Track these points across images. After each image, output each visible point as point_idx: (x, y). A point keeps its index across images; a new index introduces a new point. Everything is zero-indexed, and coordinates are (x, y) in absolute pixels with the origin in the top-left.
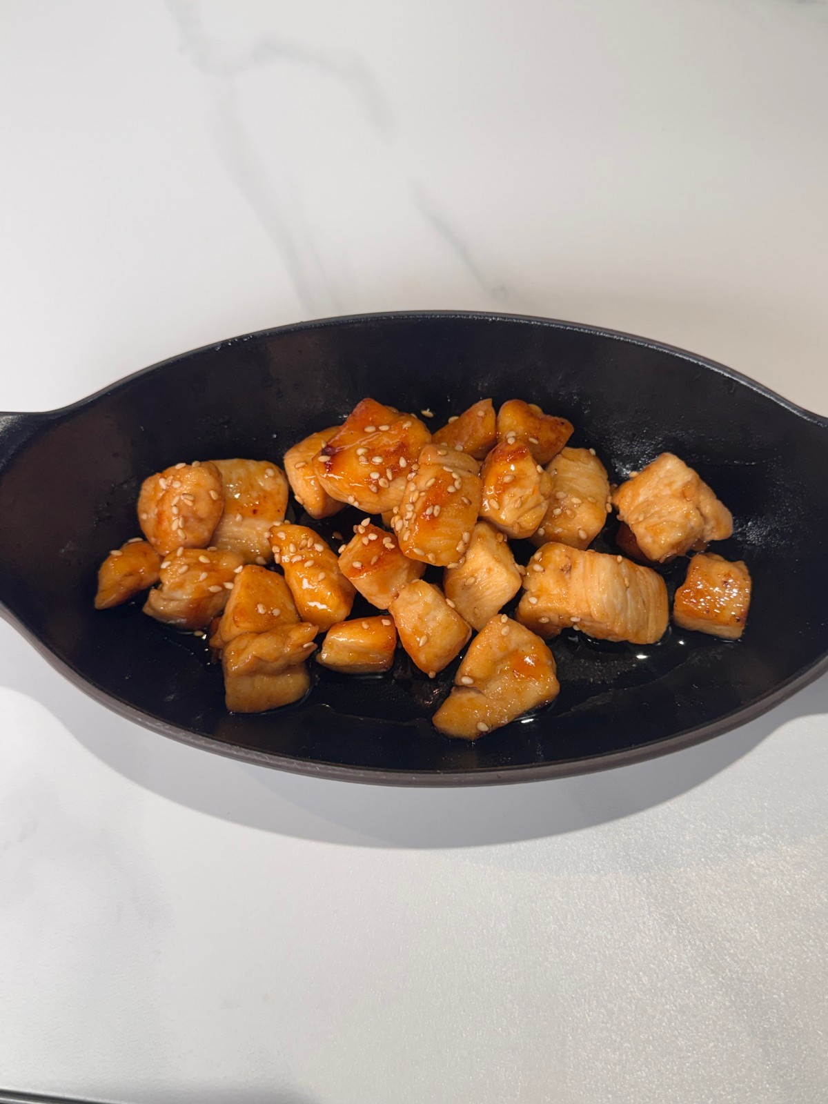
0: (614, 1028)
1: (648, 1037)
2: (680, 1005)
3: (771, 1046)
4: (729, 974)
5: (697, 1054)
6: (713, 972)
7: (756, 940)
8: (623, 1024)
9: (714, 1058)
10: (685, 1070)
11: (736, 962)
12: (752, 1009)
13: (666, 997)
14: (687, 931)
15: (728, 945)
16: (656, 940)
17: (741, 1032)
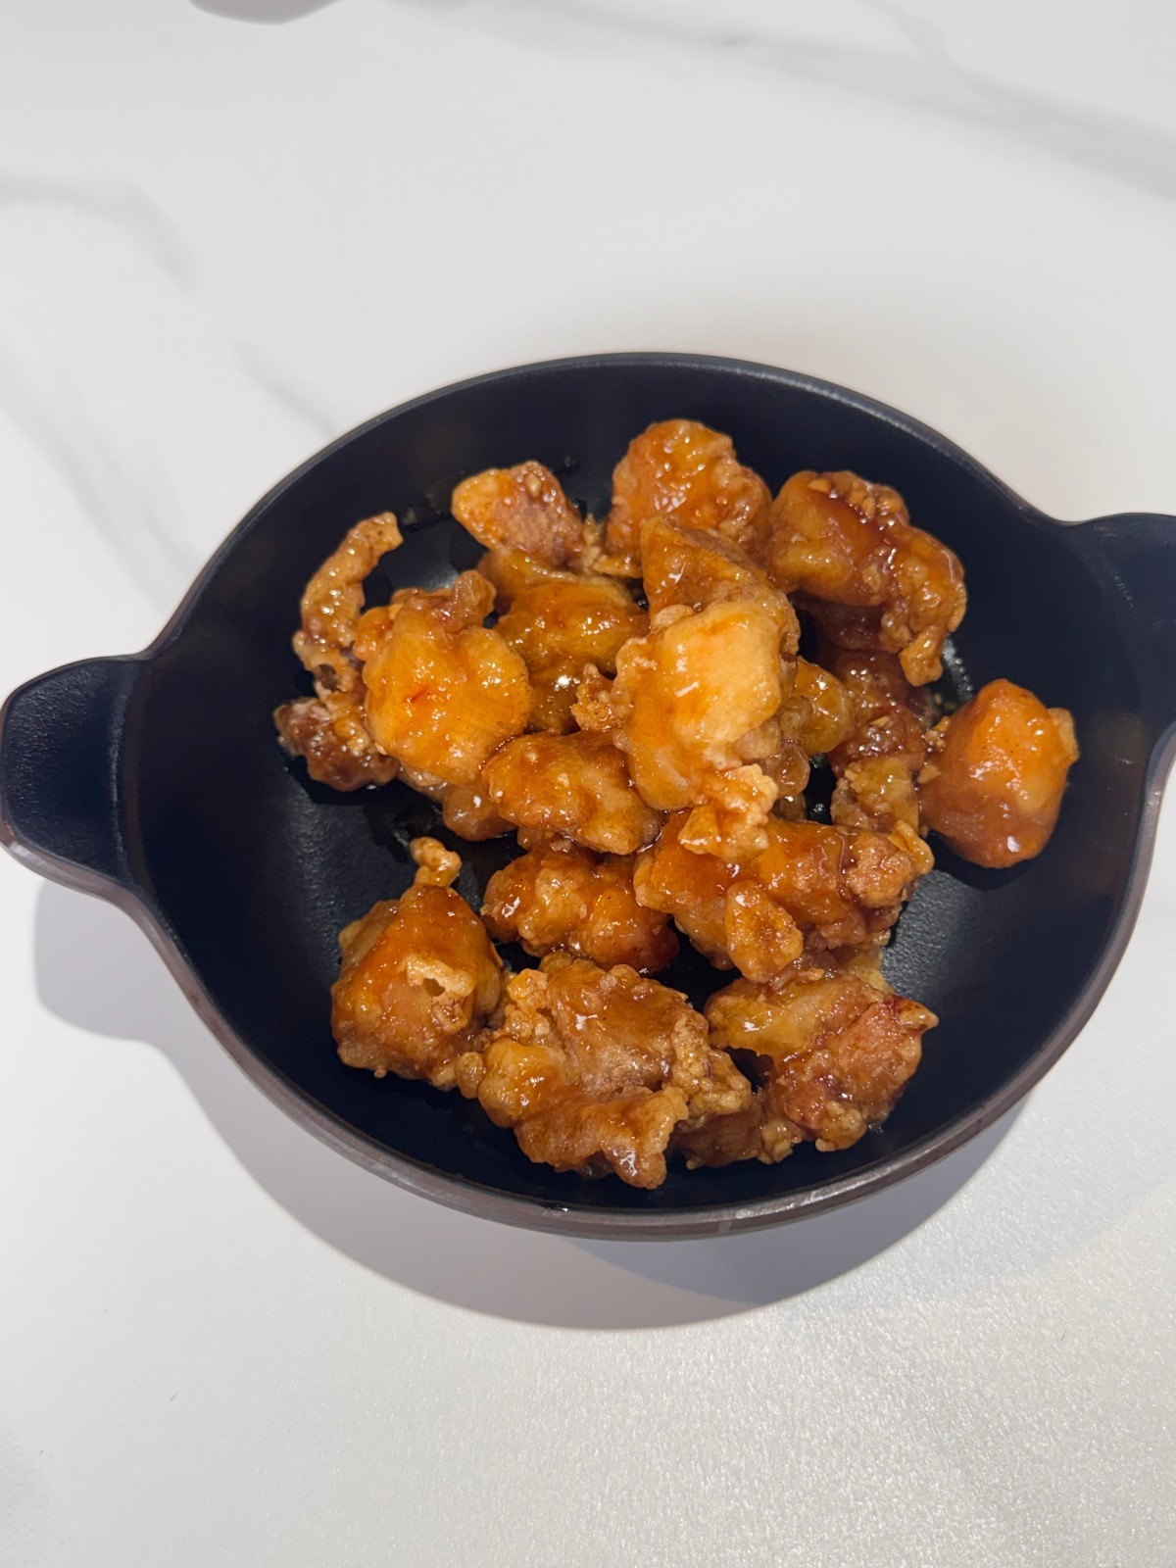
0: (745, 1491)
1: (797, 1493)
2: (832, 1435)
3: (972, 1462)
4: (892, 1372)
5: (871, 1500)
6: (868, 1374)
7: (919, 1313)
8: (756, 1483)
9: (895, 1500)
10: (858, 1528)
11: (896, 1351)
12: (934, 1414)
13: (810, 1428)
14: (820, 1323)
15: (881, 1330)
16: (780, 1346)
17: (926, 1453)
